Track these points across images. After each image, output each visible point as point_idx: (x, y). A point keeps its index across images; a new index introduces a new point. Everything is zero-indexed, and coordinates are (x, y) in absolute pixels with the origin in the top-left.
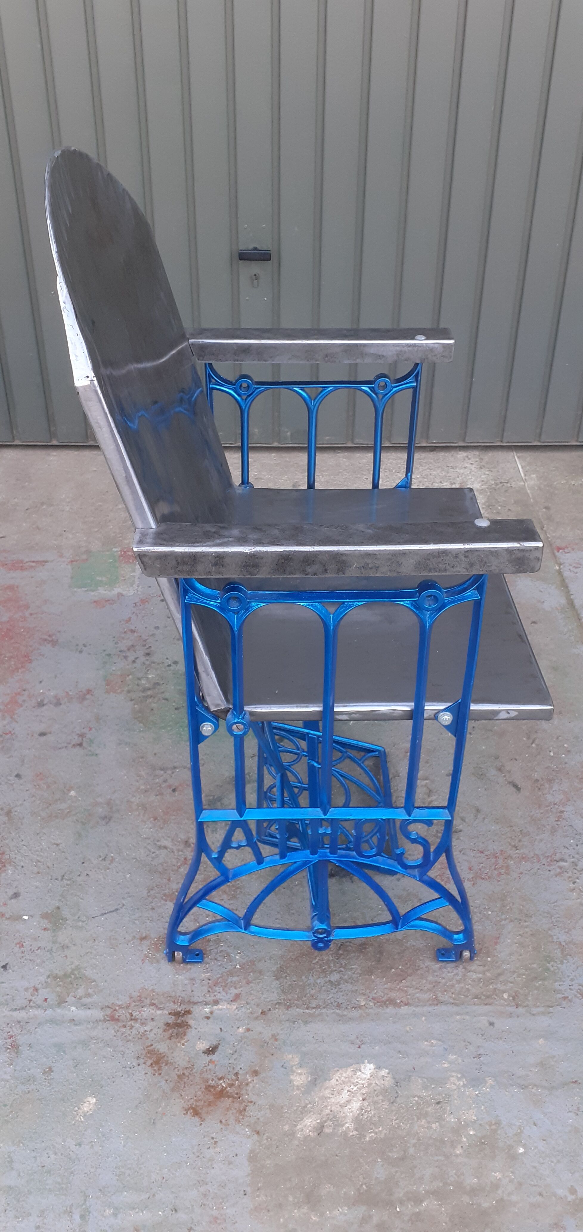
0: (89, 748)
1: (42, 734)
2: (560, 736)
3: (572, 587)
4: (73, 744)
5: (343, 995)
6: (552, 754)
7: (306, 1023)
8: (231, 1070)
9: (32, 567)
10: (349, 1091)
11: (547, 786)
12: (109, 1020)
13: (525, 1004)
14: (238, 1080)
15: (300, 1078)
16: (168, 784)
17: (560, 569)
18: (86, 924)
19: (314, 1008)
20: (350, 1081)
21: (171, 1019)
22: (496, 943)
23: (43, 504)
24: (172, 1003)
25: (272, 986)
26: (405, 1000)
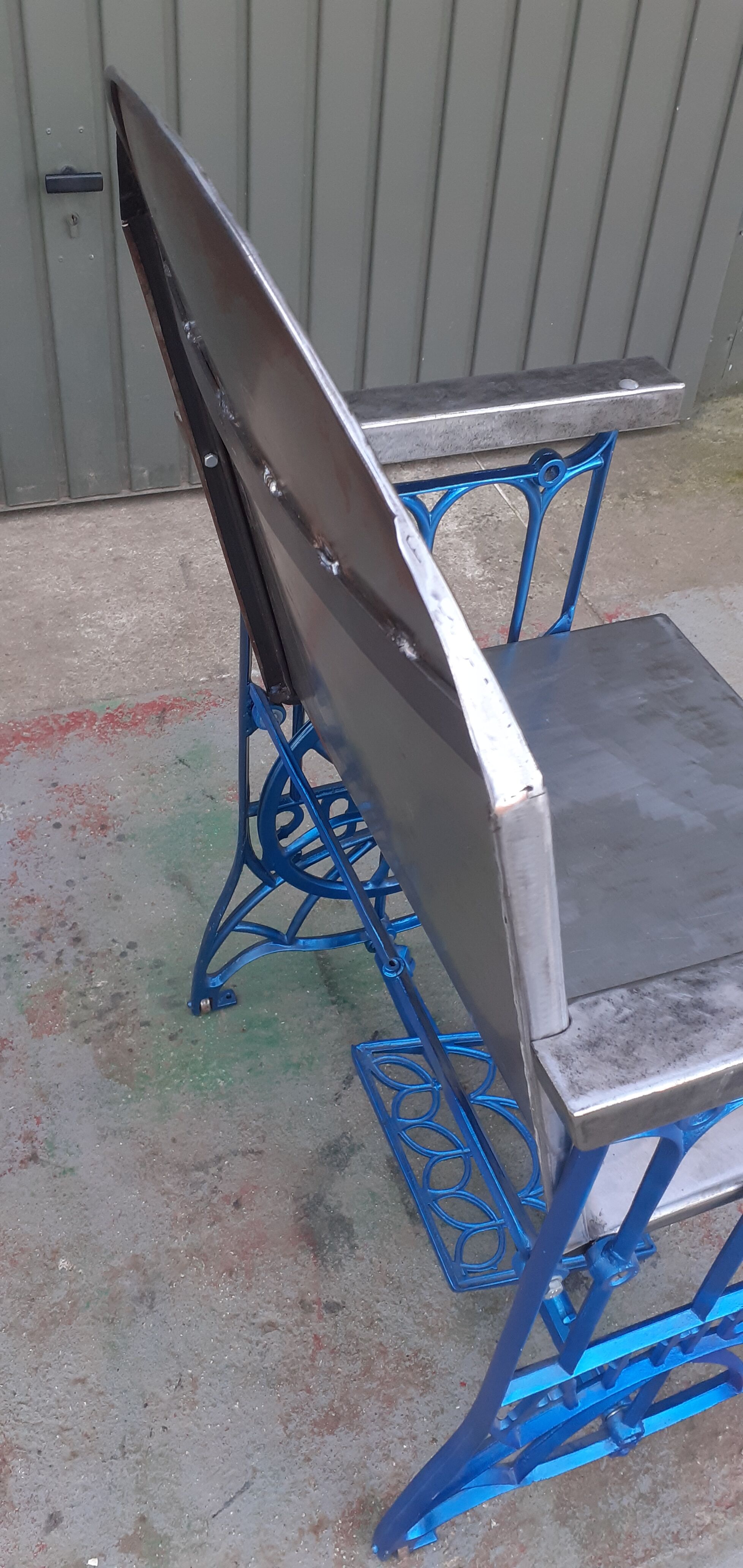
0: (54, 1161)
4: (19, 1159)
16: (220, 1195)
18: (207, 1535)
19: (644, 1559)
25: (562, 1540)
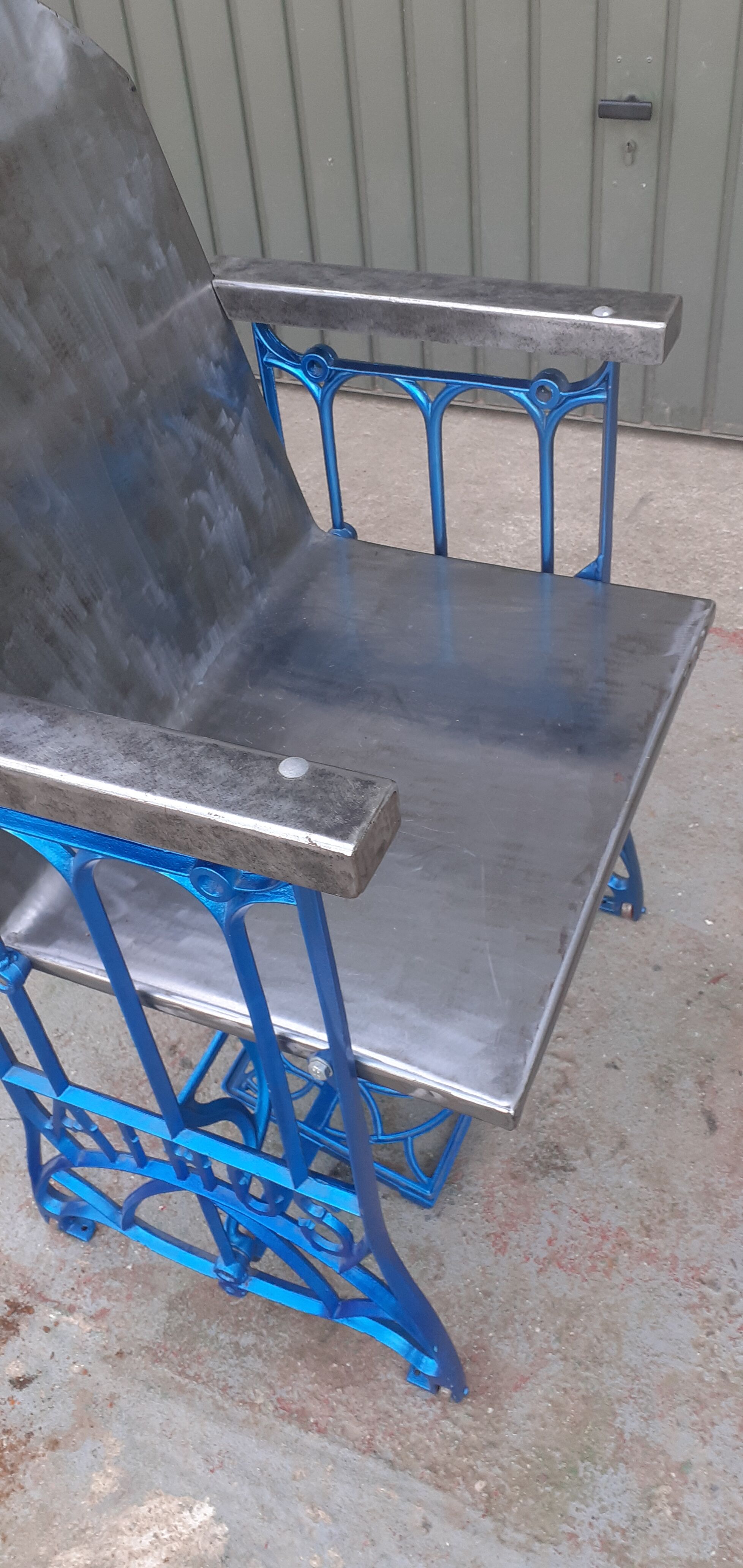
5: (241, 1375)
7: (165, 1395)
8: (28, 1425)
10: (156, 1536)
13: (500, 1516)
14: (25, 1445)
15: (102, 1484)
19: (188, 1377)
20: (167, 1520)
21: (4, 1311)
22: (517, 1388)
24: (19, 1287)
25: (157, 1316)
26: (322, 1424)
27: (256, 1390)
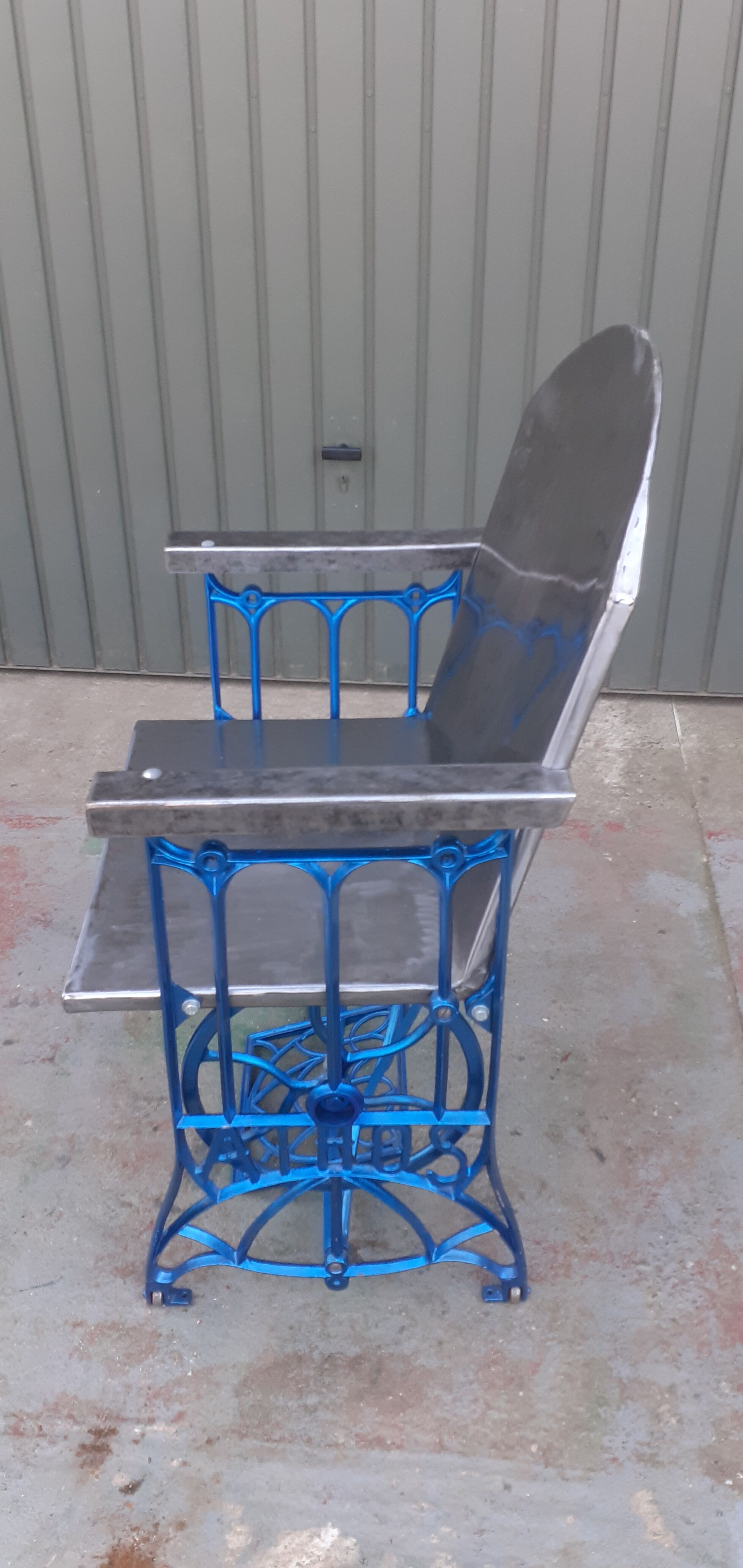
0: (62, 1065)
1: (8, 1043)
2: (671, 1090)
3: (721, 887)
5: (318, 1427)
6: (656, 1114)
7: (261, 1461)
8: (151, 1518)
9: (41, 824)
11: (641, 1157)
12: (10, 1434)
13: (558, 1463)
14: (156, 1534)
15: (237, 1540)
17: (708, 862)
18: (10, 1299)
19: (276, 1441)
20: (302, 1550)
21: (89, 1440)
22: (534, 1372)
23: (71, 745)
24: (95, 1417)
26: (398, 1442)
27: (336, 1434)
